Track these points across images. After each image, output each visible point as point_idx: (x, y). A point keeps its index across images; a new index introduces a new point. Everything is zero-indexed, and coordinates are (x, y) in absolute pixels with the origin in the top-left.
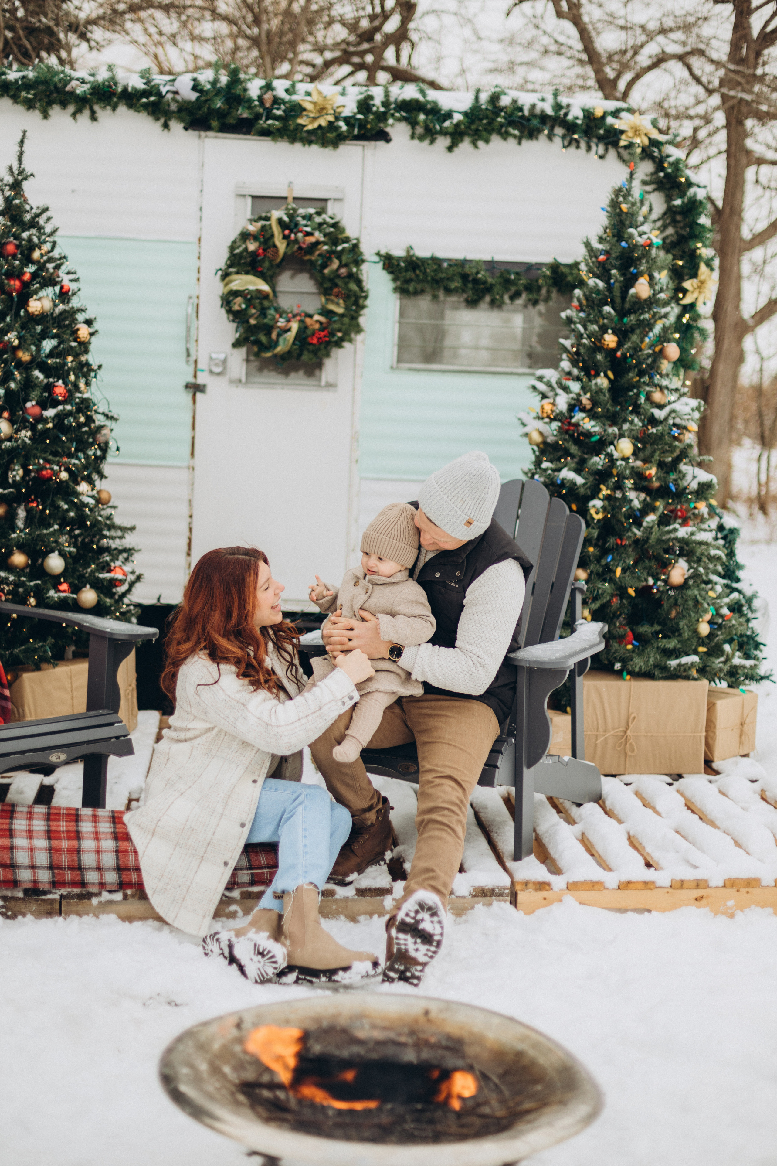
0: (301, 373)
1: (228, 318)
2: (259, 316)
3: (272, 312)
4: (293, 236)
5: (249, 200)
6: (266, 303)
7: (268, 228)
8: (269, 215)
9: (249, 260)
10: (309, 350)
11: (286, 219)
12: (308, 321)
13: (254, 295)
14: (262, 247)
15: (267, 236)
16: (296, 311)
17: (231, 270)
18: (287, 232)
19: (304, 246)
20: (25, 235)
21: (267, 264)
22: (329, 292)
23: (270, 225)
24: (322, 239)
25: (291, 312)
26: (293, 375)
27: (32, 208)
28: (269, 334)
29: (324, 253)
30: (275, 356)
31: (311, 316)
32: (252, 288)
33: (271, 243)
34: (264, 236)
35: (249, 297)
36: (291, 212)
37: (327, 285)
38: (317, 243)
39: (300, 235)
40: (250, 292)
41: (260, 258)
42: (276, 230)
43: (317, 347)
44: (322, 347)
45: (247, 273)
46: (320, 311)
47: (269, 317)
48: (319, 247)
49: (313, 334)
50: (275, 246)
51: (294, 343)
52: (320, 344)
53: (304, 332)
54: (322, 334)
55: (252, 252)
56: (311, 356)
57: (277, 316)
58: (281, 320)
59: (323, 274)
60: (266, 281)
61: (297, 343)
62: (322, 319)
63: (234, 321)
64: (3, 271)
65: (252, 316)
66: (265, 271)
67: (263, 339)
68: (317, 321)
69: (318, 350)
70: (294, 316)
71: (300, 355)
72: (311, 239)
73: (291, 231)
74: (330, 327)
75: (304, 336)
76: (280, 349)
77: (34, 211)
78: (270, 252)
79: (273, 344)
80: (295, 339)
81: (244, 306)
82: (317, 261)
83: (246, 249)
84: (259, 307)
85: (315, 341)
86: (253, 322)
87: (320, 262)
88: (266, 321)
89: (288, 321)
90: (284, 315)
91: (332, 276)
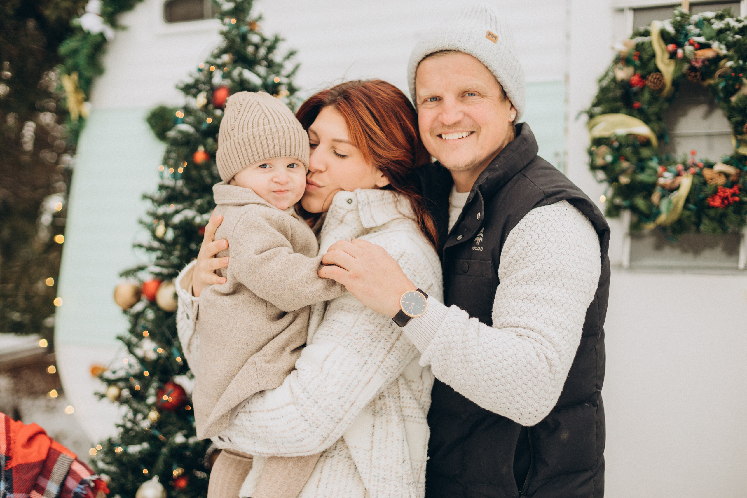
0: (718, 251)
1: (595, 176)
2: (634, 172)
3: (654, 164)
4: (680, 52)
5: (630, 15)
6: (645, 152)
7: (646, 46)
8: (649, 28)
9: (618, 93)
10: (711, 219)
11: (670, 29)
12: (707, 173)
13: (623, 141)
14: (639, 72)
15: (646, 57)
16: (689, 161)
17: (598, 110)
18: (671, 47)
19: (697, 65)
20: (235, 73)
21: (646, 96)
22: (740, 129)
23: (650, 44)
24: (724, 51)
25: (684, 164)
26: (707, 254)
27: (264, 40)
28: (648, 196)
29: (730, 71)
30: (662, 229)
31: (710, 166)
32: (621, 131)
33: (651, 66)
34: (640, 58)
35: (616, 144)
36: (679, 18)
37: (738, 118)
38: (718, 58)
39: (689, 48)
40: (618, 138)
41: (635, 89)
42: (658, 46)
43: (720, 210)
44: (730, 210)
45: (615, 111)
46: (728, 158)
47: (648, 171)
48: (722, 63)
49: (715, 192)
50: (657, 70)
51: (685, 207)
52: (727, 207)
53: (701, 190)
54: (729, 192)
55: (622, 81)
56: (715, 225)
57: (660, 169)
58: (666, 174)
59: (730, 102)
60: (647, 121)
61: (691, 206)
62: (730, 170)
63: (601, 181)
64: (204, 127)
65: (623, 172)
66: (645, 107)
67: (640, 203)
68: (720, 173)
69: (724, 215)
70: (686, 168)
71: (698, 224)
72: (708, 54)
73: (680, 45)
74: (741, 180)
75: (702, 196)
76: (663, 218)
77: (268, 43)
78: (651, 78)
79: (654, 210)
80: (688, 200)
81: (609, 158)
82: (717, 85)
83: (614, 80)
84: (634, 159)
85: (717, 202)
86: (624, 180)
87: (722, 85)
88: (643, 177)
89: (678, 174)
90: (673, 168)
91: (741, 105)
